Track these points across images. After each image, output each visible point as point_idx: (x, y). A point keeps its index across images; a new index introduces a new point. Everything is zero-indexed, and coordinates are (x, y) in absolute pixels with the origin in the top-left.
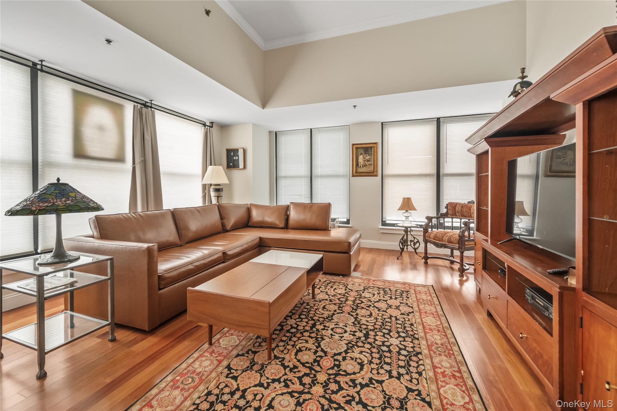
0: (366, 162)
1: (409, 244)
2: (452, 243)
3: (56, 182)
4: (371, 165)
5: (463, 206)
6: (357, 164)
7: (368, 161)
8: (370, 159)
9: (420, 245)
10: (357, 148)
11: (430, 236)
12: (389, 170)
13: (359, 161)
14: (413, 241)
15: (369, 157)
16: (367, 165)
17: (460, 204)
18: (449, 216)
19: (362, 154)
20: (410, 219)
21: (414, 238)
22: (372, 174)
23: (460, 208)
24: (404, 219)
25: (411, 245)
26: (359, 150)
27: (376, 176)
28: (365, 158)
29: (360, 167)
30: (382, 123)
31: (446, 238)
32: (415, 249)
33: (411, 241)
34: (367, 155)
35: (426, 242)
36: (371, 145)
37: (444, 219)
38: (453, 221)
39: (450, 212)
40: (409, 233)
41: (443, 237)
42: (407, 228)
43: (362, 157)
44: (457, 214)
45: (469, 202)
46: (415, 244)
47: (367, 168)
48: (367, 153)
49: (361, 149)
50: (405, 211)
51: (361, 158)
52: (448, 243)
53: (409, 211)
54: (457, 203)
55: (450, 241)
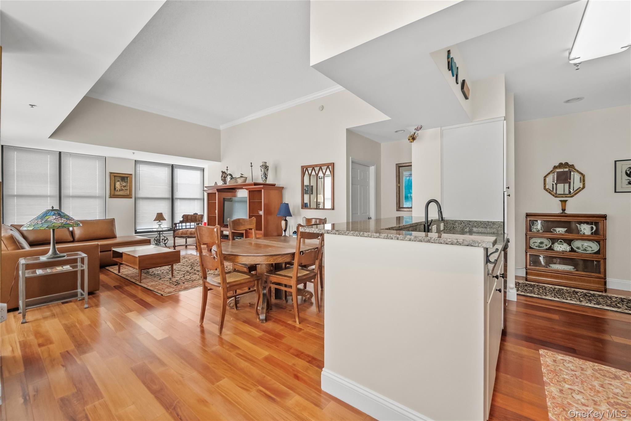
0: (122, 187)
1: (161, 241)
2: (192, 234)
3: (51, 209)
4: (127, 190)
5: (191, 216)
6: (115, 189)
7: (124, 187)
8: (126, 185)
9: (168, 240)
10: (115, 176)
11: (178, 233)
12: (141, 194)
13: (116, 186)
14: (164, 239)
15: (125, 184)
16: (123, 190)
17: (190, 215)
18: (184, 222)
19: (119, 181)
20: (162, 226)
21: (165, 237)
22: (129, 196)
23: (190, 217)
24: (157, 226)
25: (162, 242)
26: (116, 178)
27: (131, 198)
28: (121, 185)
29: (117, 190)
30: (135, 160)
31: (188, 233)
32: (165, 244)
33: (163, 239)
34: (124, 182)
35: (174, 237)
36: (127, 176)
37: (190, 223)
38: (183, 225)
39: (185, 220)
40: (161, 235)
41: (187, 232)
42: (160, 231)
43: (119, 183)
44: (189, 220)
45: (194, 214)
46: (165, 241)
47: (124, 192)
48: (123, 180)
49: (118, 177)
50: (158, 221)
51: (118, 185)
52: (190, 234)
53: (161, 221)
54: (188, 215)
55: (191, 234)
